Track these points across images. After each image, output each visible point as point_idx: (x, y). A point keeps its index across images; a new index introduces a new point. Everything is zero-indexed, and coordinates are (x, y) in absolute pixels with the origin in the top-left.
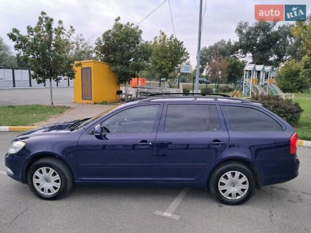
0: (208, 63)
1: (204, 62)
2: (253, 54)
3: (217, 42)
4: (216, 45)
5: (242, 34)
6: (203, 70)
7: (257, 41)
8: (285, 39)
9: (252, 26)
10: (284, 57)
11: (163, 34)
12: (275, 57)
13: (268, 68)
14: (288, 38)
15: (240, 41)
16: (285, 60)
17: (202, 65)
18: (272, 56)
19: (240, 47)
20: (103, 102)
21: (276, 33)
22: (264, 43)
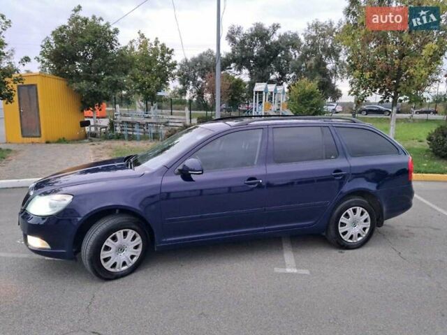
0: (191, 82)
1: (186, 80)
2: (250, 70)
3: (202, 52)
4: (201, 57)
5: (235, 42)
6: (186, 92)
7: (253, 52)
8: (287, 52)
9: (247, 32)
10: (287, 75)
11: (142, 36)
12: (277, 75)
13: (271, 88)
14: (290, 50)
15: (234, 53)
16: (289, 80)
17: (184, 85)
18: (273, 74)
19: (234, 61)
20: (60, 139)
21: (276, 44)
22: (262, 56)
